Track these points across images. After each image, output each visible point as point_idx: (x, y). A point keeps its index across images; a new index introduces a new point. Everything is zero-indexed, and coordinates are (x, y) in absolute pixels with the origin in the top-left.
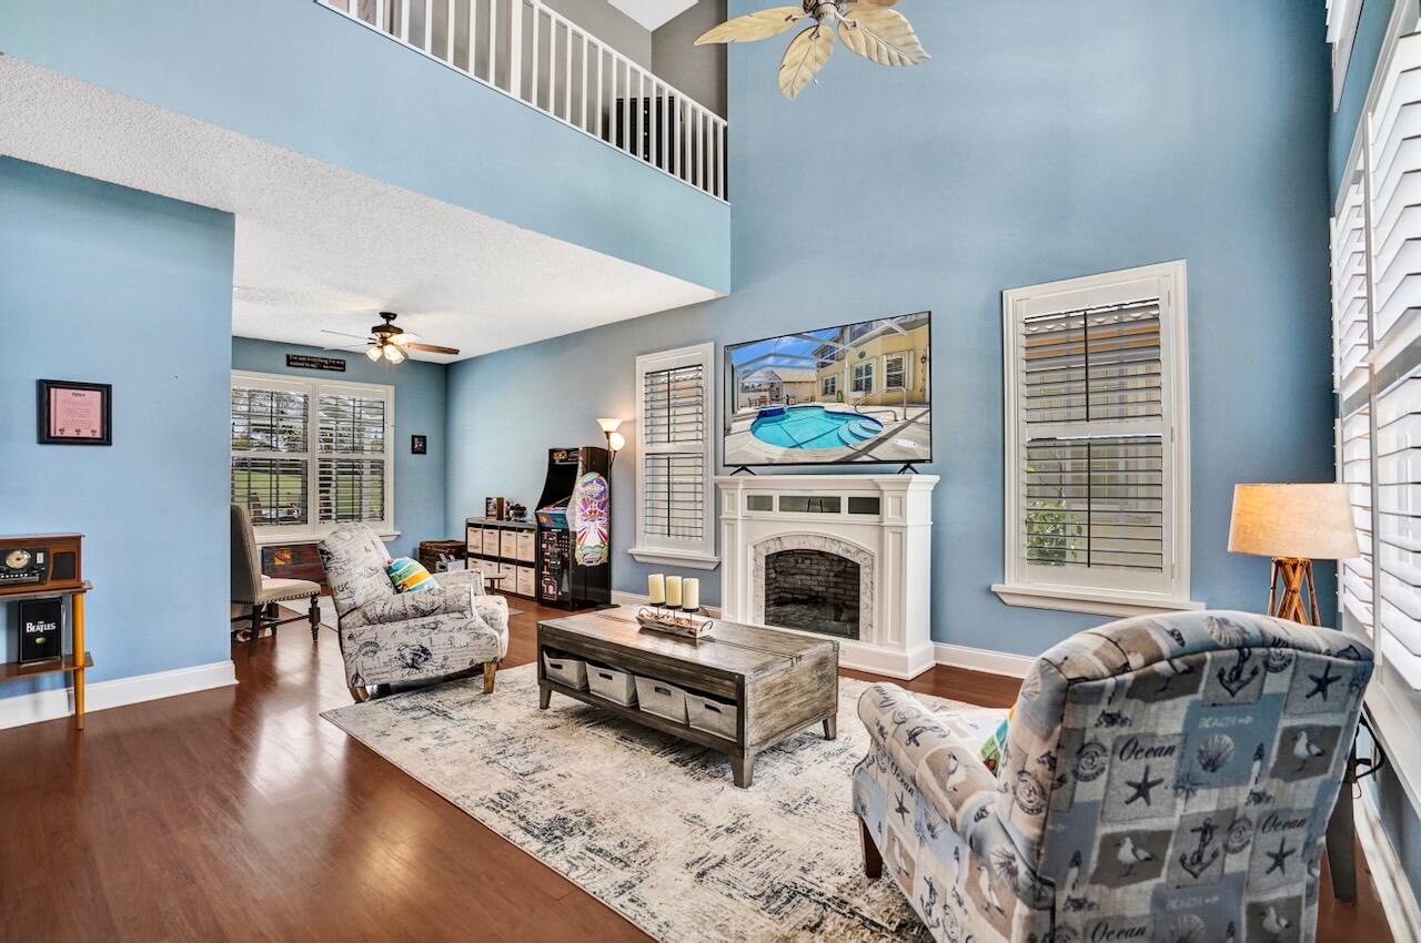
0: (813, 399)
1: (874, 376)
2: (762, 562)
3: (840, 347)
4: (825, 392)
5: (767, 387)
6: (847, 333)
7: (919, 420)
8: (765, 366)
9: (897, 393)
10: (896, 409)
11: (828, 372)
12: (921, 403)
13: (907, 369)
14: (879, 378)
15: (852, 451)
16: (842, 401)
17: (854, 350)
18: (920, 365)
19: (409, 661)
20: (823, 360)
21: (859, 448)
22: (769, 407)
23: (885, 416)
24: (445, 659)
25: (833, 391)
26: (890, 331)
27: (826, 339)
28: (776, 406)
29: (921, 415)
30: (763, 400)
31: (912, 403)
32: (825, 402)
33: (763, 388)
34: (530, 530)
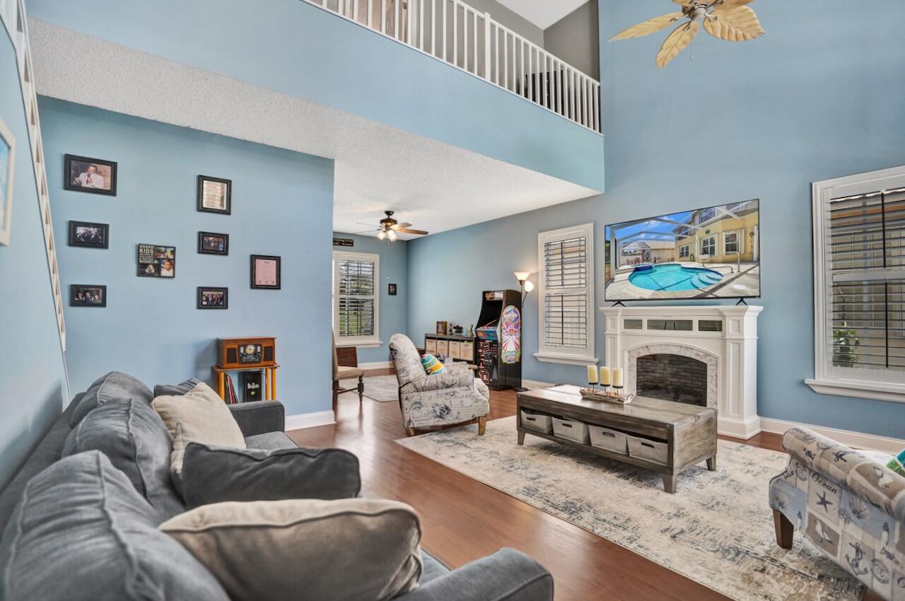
0: (673, 260)
1: (716, 245)
2: (635, 362)
3: (692, 227)
4: (682, 255)
5: (640, 252)
6: (697, 218)
7: (749, 272)
8: (639, 239)
9: (732, 256)
10: (733, 266)
11: (683, 243)
12: (751, 261)
13: (740, 240)
14: (720, 247)
15: (701, 292)
16: (694, 261)
17: (701, 229)
18: (749, 237)
19: (439, 414)
20: (680, 235)
21: (707, 290)
22: (641, 265)
23: (726, 271)
24: (458, 413)
25: (687, 255)
26: (727, 217)
27: (682, 222)
28: (646, 264)
29: (751, 269)
30: (637, 261)
31: (744, 261)
32: (681, 261)
33: (637, 253)
34: (469, 341)
